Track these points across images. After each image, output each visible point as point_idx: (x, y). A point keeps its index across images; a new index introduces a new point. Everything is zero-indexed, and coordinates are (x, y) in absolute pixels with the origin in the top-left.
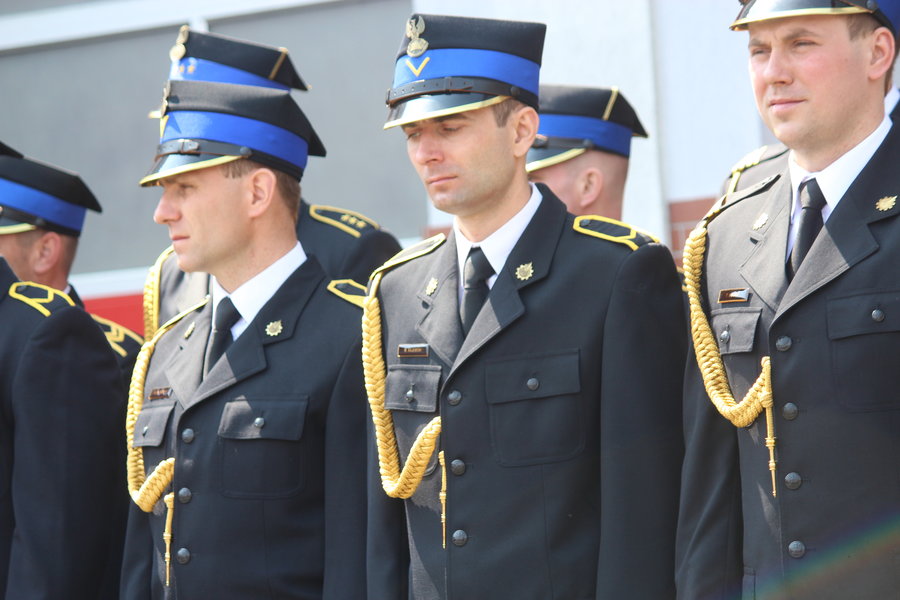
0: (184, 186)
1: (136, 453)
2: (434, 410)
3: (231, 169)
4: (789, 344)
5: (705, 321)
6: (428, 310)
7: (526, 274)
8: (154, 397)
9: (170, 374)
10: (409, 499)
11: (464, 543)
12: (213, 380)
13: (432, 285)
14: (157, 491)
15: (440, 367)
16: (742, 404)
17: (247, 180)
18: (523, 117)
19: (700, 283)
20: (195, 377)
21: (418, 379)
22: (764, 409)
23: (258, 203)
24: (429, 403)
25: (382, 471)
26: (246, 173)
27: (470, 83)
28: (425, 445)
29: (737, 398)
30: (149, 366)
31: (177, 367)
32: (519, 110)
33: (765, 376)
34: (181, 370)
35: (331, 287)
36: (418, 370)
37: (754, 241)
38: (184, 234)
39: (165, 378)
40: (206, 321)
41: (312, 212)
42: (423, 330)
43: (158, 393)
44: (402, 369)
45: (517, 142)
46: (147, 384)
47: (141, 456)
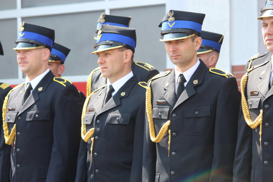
0: (106, 54)
1: (84, 126)
2: (167, 119)
3: (120, 50)
4: (268, 106)
5: (245, 100)
6: (166, 91)
7: (196, 82)
8: (90, 111)
9: (94, 105)
10: (158, 143)
11: (175, 156)
12: (106, 107)
13: (167, 84)
14: (89, 136)
15: (169, 107)
16: (254, 122)
17: (124, 52)
18: (198, 40)
19: (245, 89)
20: (101, 106)
21: (162, 110)
22: (260, 124)
23: (127, 59)
24: (165, 116)
25: (150, 135)
26: (124, 51)
27: (186, 31)
28: (165, 128)
29: (253, 121)
30: (89, 102)
31: (96, 103)
32: (198, 38)
33: (261, 115)
34: (97, 104)
35: (139, 84)
36: (162, 108)
37: (261, 78)
38: (106, 67)
39: (93, 106)
40: (105, 91)
41: (136, 63)
42: (165, 96)
43: (91, 110)
44: (157, 107)
45: (196, 46)
46: (88, 107)
47: (85, 127)
